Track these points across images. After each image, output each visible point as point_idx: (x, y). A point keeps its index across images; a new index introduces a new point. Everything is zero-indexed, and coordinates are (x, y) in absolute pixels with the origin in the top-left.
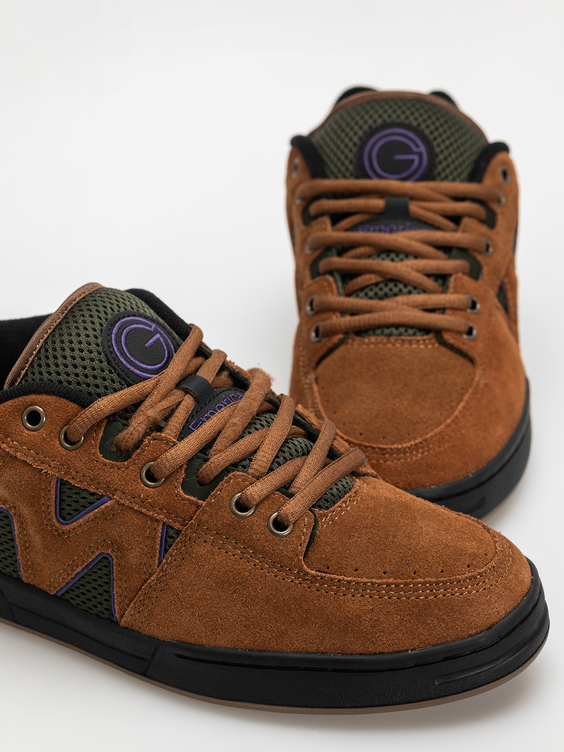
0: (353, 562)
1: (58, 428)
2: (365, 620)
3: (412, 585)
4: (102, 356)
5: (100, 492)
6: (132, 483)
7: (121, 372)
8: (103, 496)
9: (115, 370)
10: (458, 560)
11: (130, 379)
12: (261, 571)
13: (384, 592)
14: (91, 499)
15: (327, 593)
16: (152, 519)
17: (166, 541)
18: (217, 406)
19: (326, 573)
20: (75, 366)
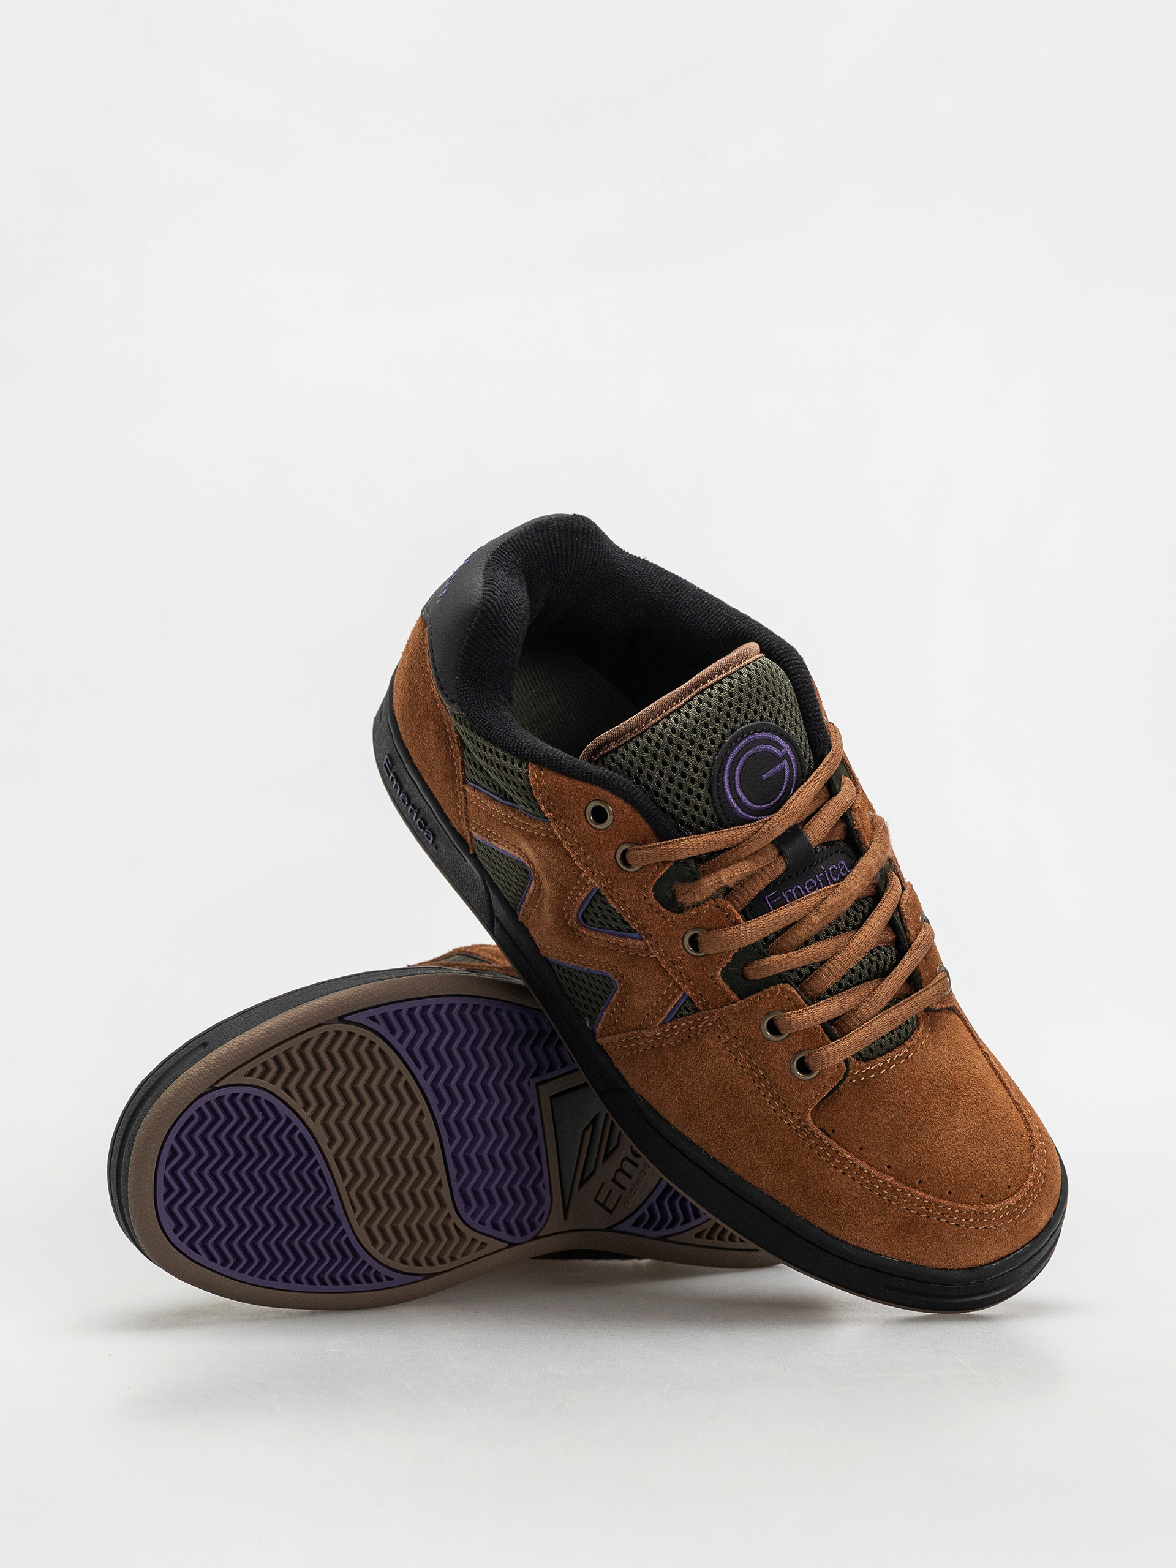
0: (862, 1140)
1: (620, 841)
2: (843, 1204)
3: (910, 1195)
4: (705, 781)
5: (635, 926)
6: (671, 940)
7: (718, 807)
8: (635, 931)
9: (713, 802)
10: (974, 1186)
11: (726, 818)
12: (763, 1098)
13: (878, 1187)
14: (623, 926)
15: (819, 1155)
16: (676, 985)
17: (680, 1009)
18: (808, 882)
19: (829, 1136)
20: (671, 780)
